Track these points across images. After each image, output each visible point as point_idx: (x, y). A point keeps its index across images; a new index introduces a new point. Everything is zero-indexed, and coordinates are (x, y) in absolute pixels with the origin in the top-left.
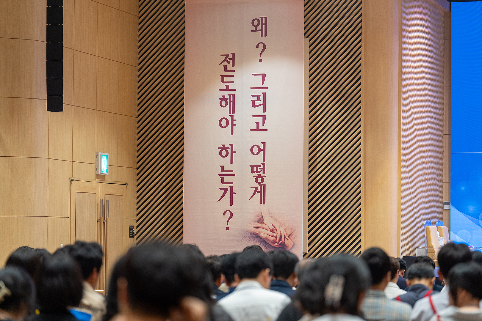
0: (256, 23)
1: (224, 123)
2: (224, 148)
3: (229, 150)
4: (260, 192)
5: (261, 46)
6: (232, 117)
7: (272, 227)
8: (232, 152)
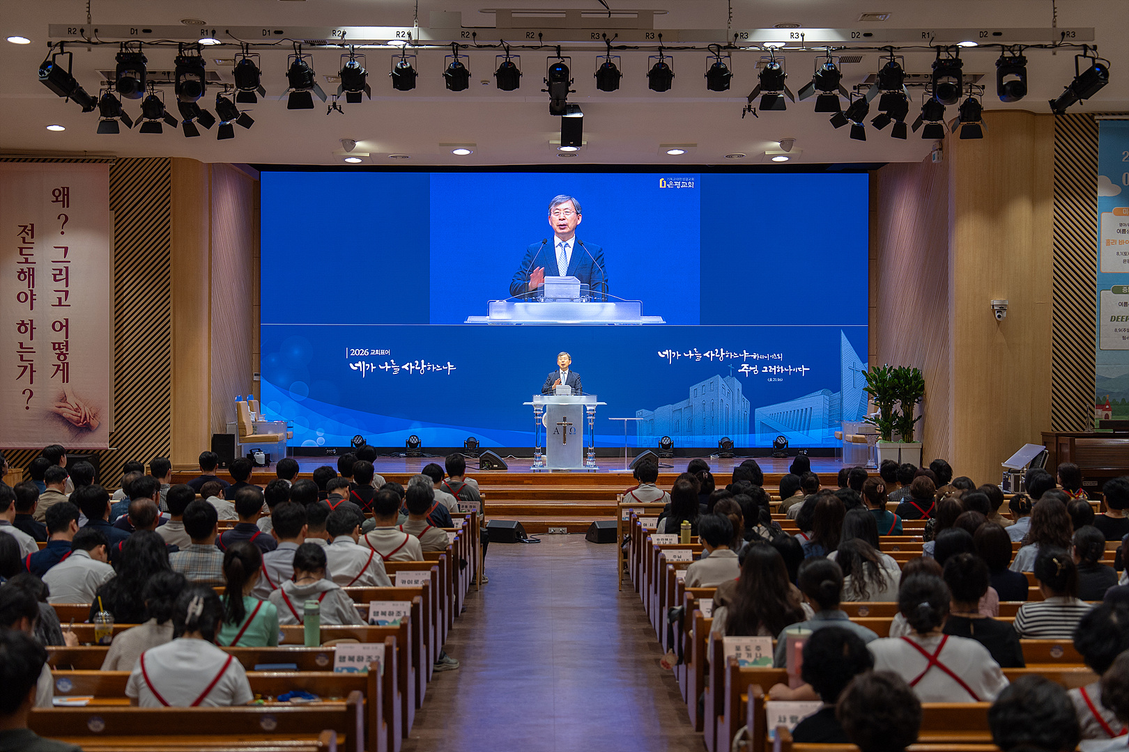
0: (57, 193)
1: (23, 297)
2: (23, 324)
3: (29, 326)
4: (63, 370)
5: (63, 218)
6: (32, 291)
7: (76, 407)
8: (32, 328)
